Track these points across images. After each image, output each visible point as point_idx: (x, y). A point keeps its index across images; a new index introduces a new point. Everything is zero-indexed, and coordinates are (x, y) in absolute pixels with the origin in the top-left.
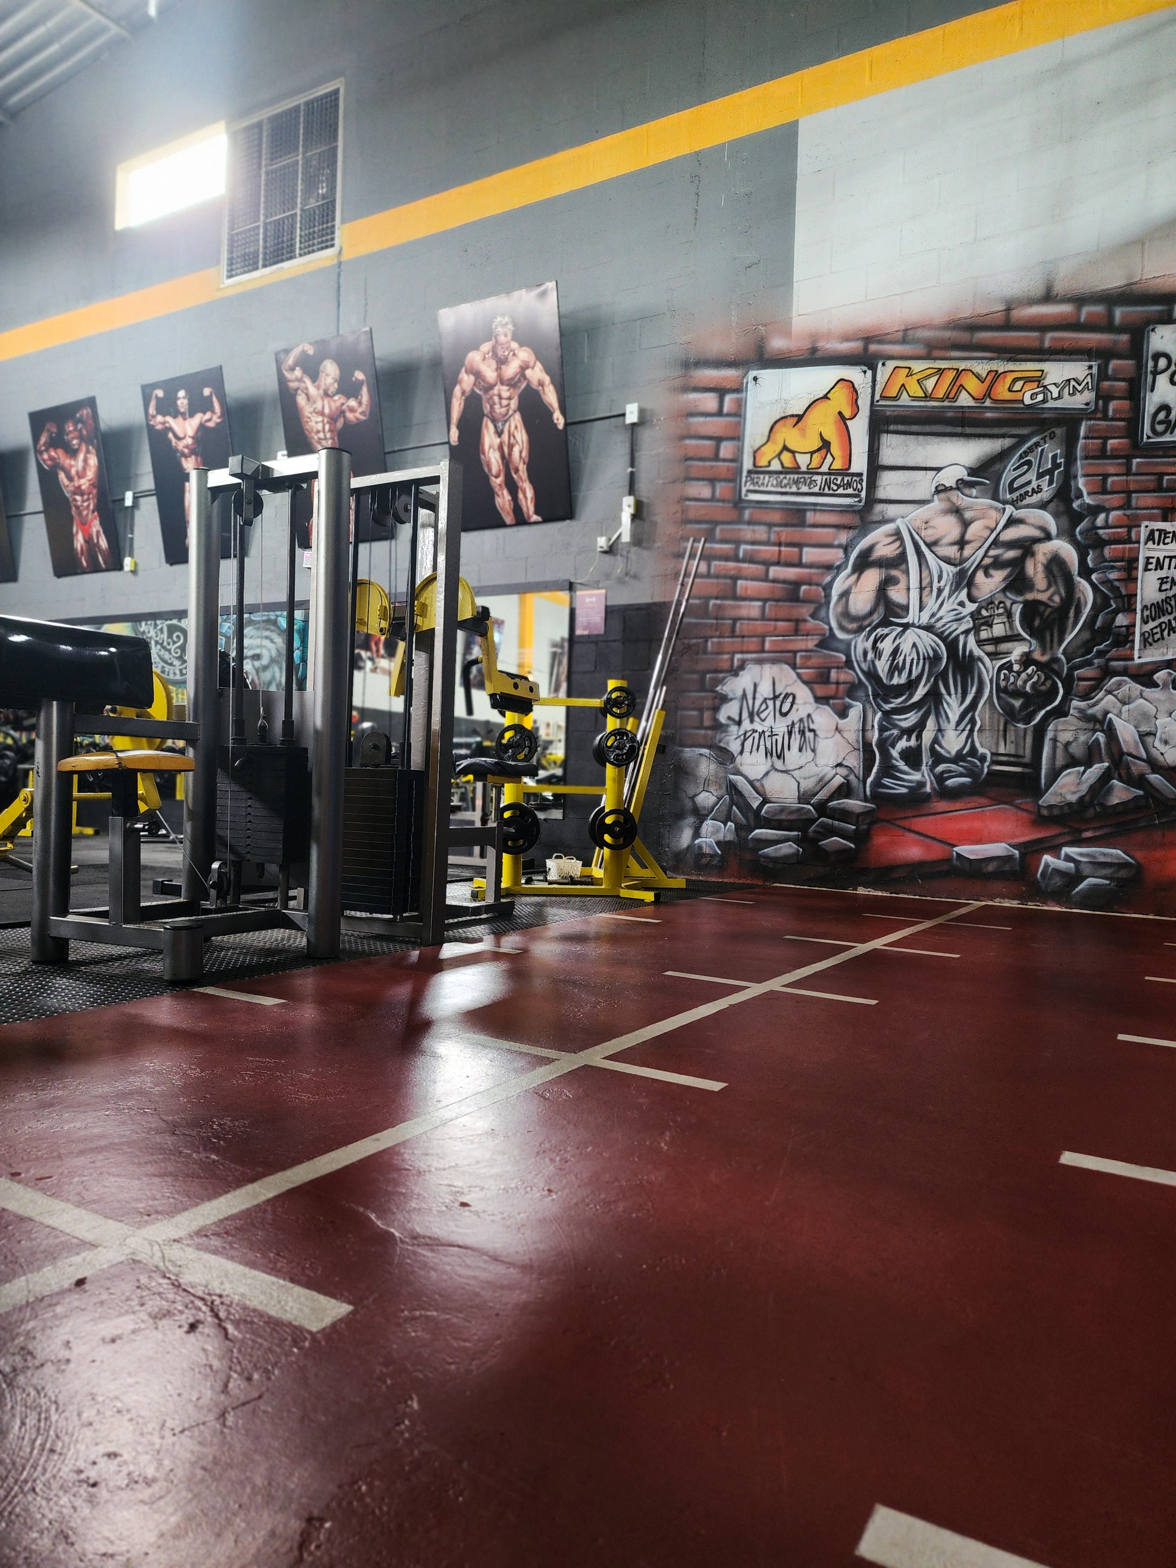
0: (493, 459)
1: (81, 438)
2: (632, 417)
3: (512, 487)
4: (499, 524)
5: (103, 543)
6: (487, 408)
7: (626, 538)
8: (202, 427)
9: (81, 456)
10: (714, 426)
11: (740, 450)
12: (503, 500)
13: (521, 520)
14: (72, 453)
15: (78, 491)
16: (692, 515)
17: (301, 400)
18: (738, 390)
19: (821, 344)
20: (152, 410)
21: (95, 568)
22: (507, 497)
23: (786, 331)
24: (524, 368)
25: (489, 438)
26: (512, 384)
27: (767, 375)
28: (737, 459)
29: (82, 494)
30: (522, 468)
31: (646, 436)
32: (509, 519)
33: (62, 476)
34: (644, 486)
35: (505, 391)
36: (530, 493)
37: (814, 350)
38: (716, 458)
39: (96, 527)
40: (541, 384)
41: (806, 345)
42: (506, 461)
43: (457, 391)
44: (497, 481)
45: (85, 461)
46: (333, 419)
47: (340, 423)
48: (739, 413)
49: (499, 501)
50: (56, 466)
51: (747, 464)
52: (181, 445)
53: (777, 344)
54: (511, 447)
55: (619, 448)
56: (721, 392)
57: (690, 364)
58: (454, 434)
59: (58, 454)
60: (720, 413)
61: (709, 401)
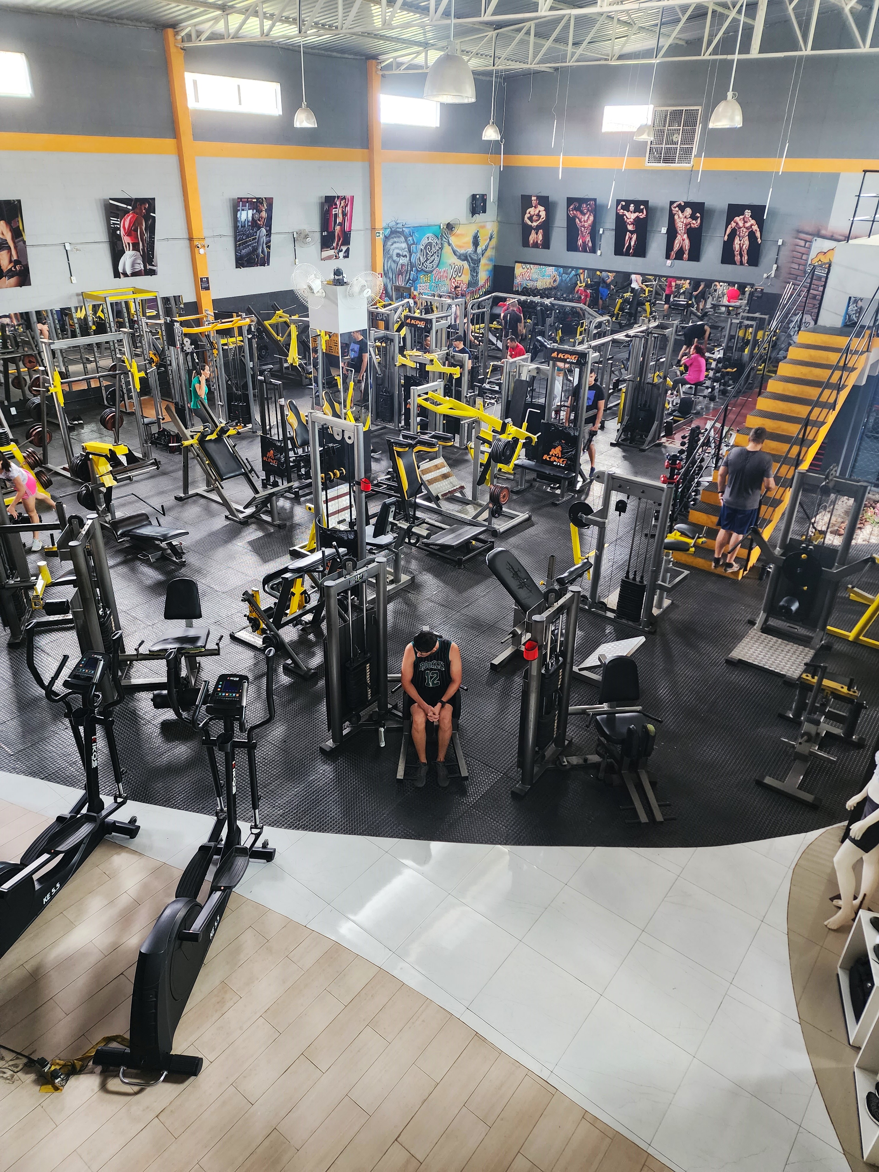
0: (737, 247)
1: (588, 210)
2: (780, 242)
3: (741, 255)
4: (734, 263)
5: (590, 244)
6: (738, 233)
7: (773, 276)
8: (637, 217)
9: (587, 216)
10: (803, 250)
11: (808, 258)
12: (737, 258)
13: (742, 263)
14: (584, 214)
15: (584, 226)
16: (792, 272)
17: (676, 217)
18: (811, 242)
19: (835, 235)
20: (619, 207)
21: (585, 251)
22: (739, 257)
23: (826, 229)
24: (751, 225)
25: (737, 241)
26: (747, 228)
27: (819, 240)
28: (807, 260)
29: (585, 228)
30: (745, 251)
31: (783, 248)
32: (738, 263)
33: (577, 220)
34: (779, 262)
35: (745, 230)
36: (746, 258)
37: (832, 236)
38: (801, 259)
39: (588, 239)
40: (756, 230)
41: (831, 234)
42: (741, 248)
43: (730, 226)
44: (736, 253)
45: (588, 217)
46: (686, 225)
47: (688, 227)
48: (809, 248)
49: (736, 258)
50: (575, 217)
51: (809, 262)
52: (628, 221)
53: (823, 232)
54: (743, 245)
55: (775, 250)
56: (806, 241)
57: (799, 232)
58: (726, 238)
59: (578, 214)
60: (804, 247)
61: (802, 243)
